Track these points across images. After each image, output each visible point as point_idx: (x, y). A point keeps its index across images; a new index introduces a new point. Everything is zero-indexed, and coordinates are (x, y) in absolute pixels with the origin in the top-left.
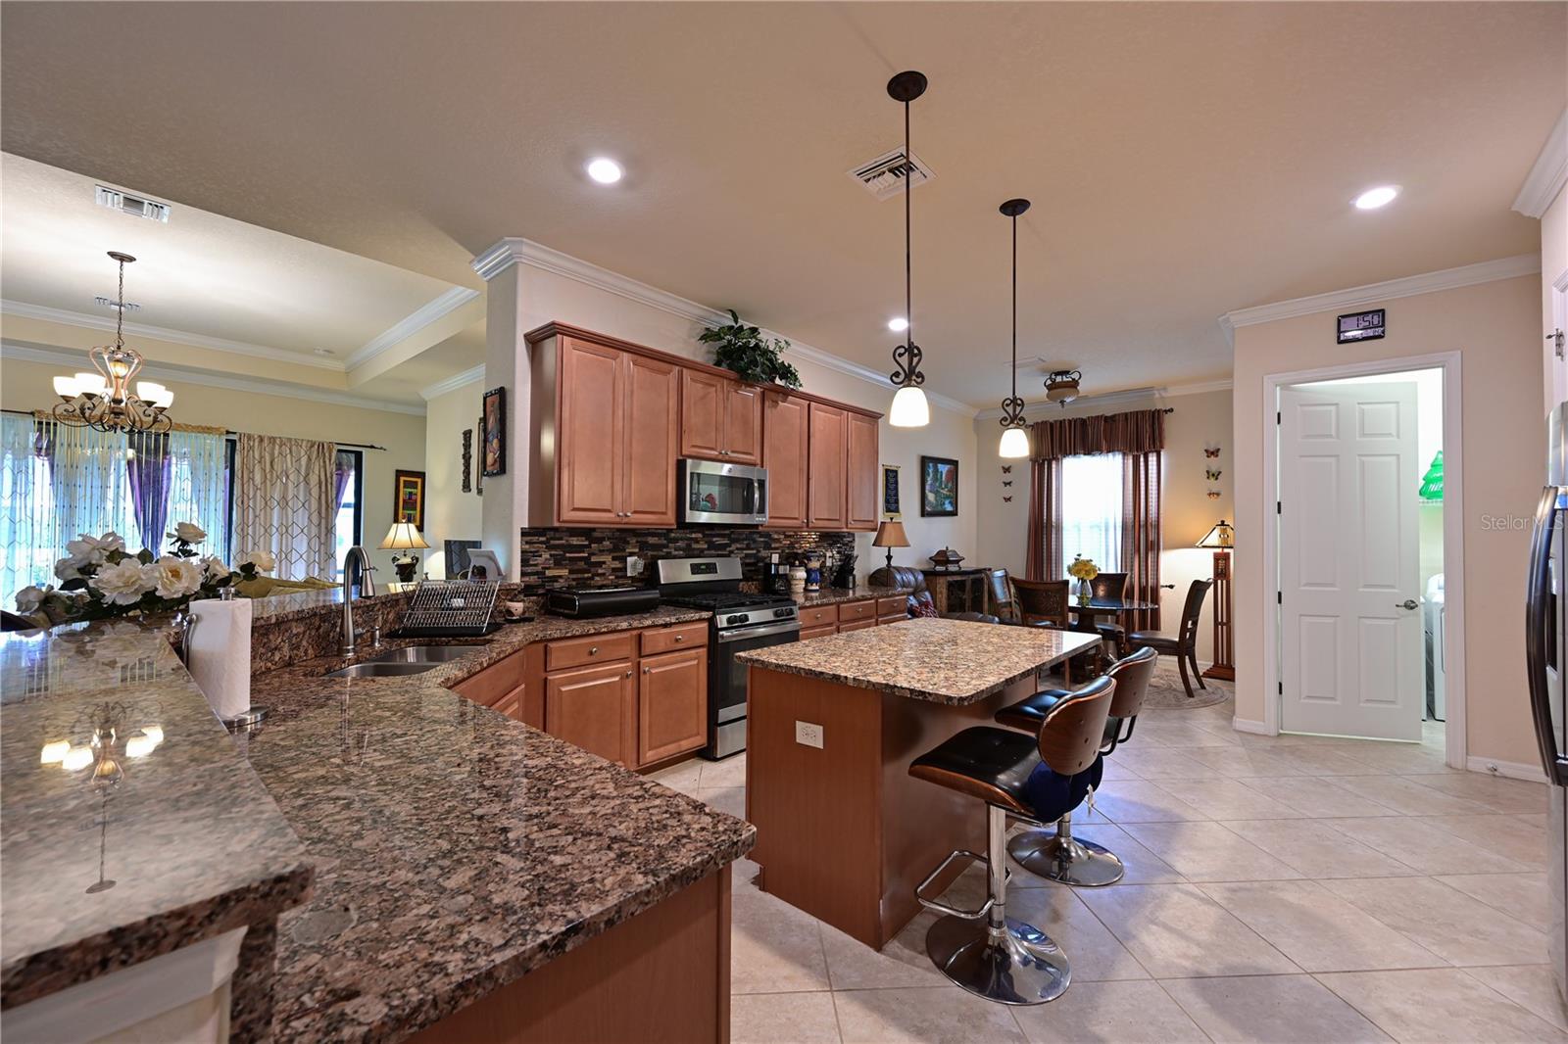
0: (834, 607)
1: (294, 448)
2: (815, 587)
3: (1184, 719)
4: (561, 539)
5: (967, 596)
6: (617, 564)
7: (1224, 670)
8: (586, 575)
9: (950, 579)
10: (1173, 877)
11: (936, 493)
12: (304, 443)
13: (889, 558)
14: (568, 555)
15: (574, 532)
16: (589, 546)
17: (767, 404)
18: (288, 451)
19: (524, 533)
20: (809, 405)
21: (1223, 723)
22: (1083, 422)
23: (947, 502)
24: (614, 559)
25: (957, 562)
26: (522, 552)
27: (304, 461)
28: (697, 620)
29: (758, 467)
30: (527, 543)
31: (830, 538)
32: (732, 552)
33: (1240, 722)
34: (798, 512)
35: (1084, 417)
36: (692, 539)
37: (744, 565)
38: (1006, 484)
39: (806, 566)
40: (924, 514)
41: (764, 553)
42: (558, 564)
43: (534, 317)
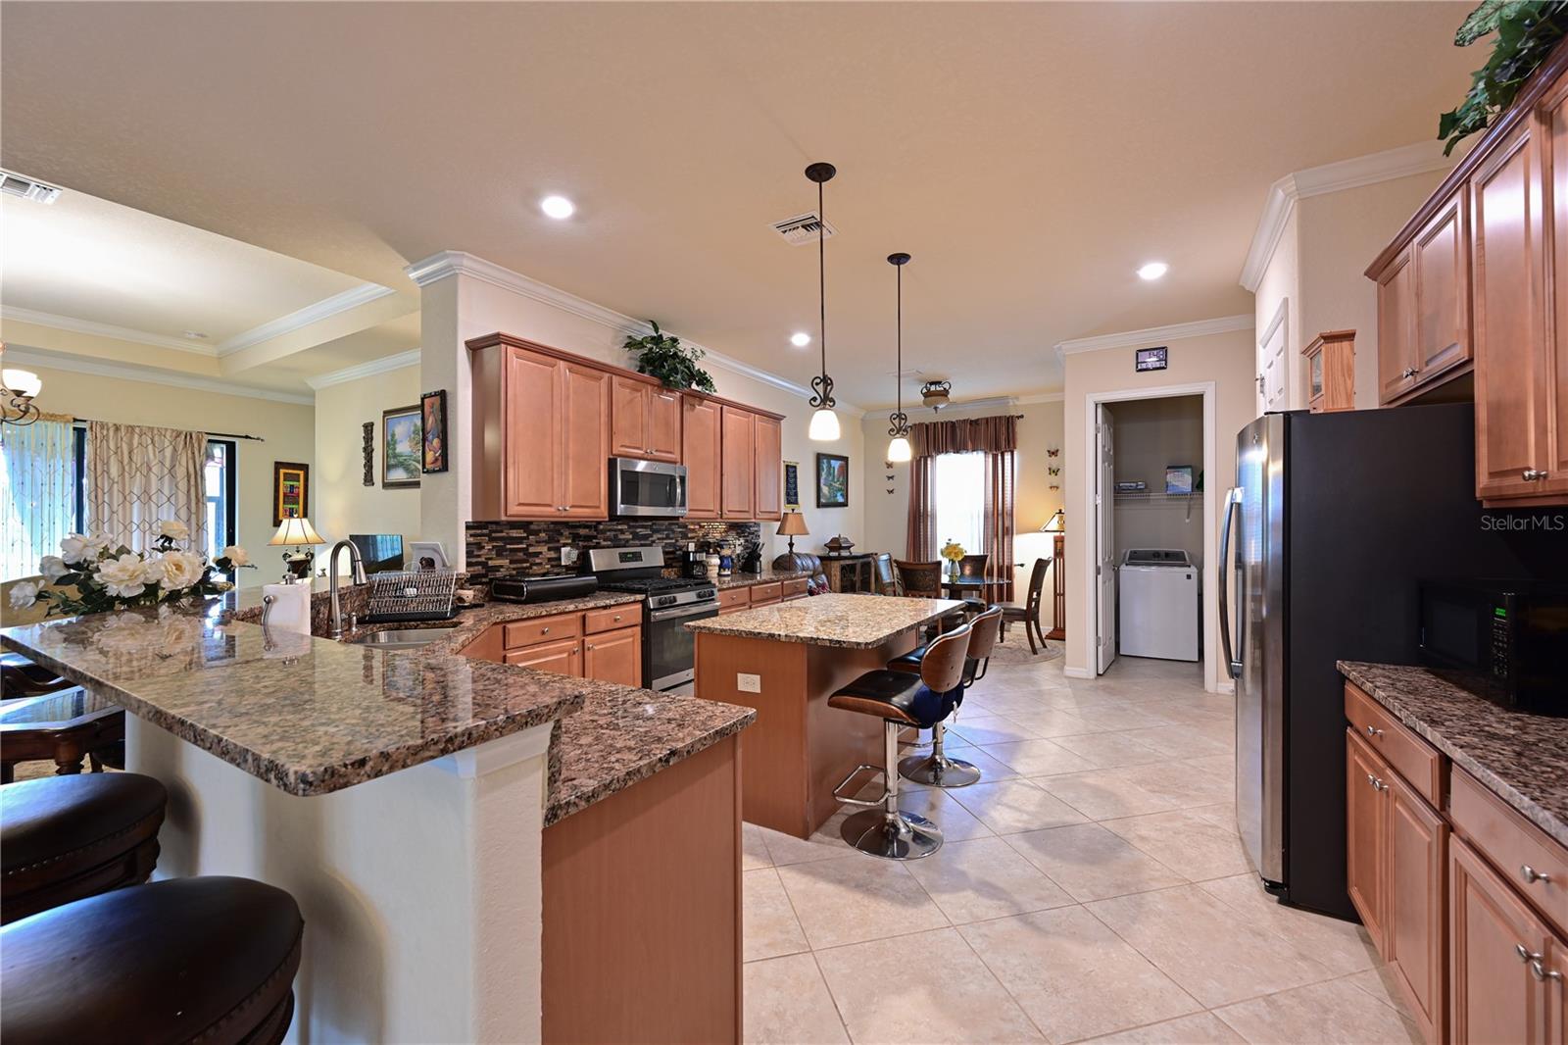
0: (747, 589)
1: (156, 438)
2: (727, 572)
3: (1029, 670)
4: (502, 532)
5: (857, 578)
6: (552, 555)
7: (1059, 634)
8: (525, 565)
9: (843, 562)
10: (1013, 776)
11: (830, 486)
12: (168, 434)
13: (791, 545)
14: (508, 546)
15: (513, 525)
16: (527, 538)
17: (685, 407)
18: (149, 441)
19: (468, 527)
20: (722, 408)
21: (1058, 672)
22: (953, 424)
23: (839, 494)
24: (549, 549)
25: (849, 548)
26: (467, 544)
27: (168, 452)
28: (632, 602)
29: (678, 465)
30: (471, 536)
31: (738, 528)
32: (653, 542)
33: (1069, 670)
34: (713, 505)
35: (954, 420)
36: (615, 530)
37: (665, 553)
38: (889, 478)
39: (719, 553)
40: (819, 505)
41: (682, 542)
42: (499, 555)
43: (473, 325)
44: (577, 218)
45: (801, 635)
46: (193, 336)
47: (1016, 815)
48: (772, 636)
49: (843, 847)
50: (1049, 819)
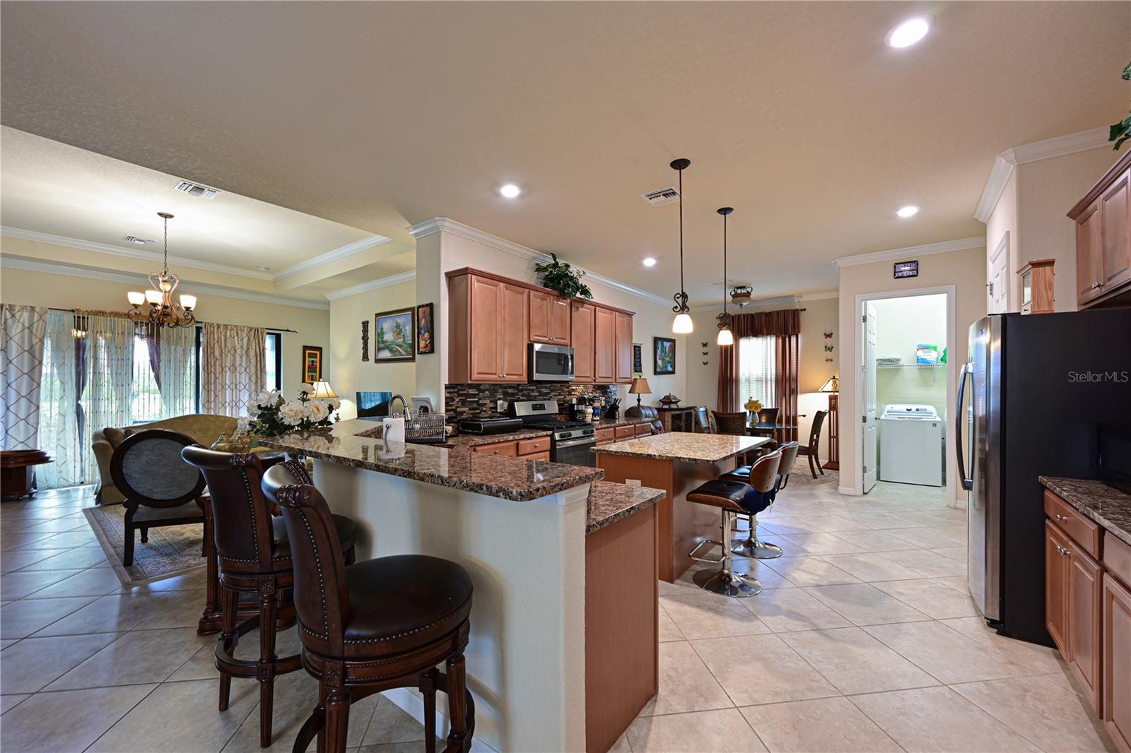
0: (612, 429)
1: (239, 332)
2: (597, 418)
3: (812, 489)
4: (464, 390)
5: (683, 424)
6: (492, 405)
7: (834, 465)
8: (477, 411)
9: (673, 413)
10: (806, 554)
11: (663, 360)
12: (246, 328)
13: (639, 400)
14: (468, 400)
15: (470, 386)
16: (478, 394)
17: (573, 309)
18: (235, 334)
19: (447, 387)
20: (595, 309)
21: (833, 491)
22: (752, 316)
23: (669, 365)
24: (491, 402)
25: (676, 403)
26: (446, 398)
27: (245, 340)
28: (543, 436)
29: (569, 347)
30: (448, 393)
31: (603, 389)
32: (551, 397)
33: (842, 489)
34: (589, 373)
35: (753, 313)
36: (529, 390)
37: (559, 405)
38: (704, 354)
39: (592, 405)
40: (656, 373)
41: (568, 398)
42: (463, 405)
43: (451, 262)
44: (521, 197)
45: (669, 455)
46: (263, 269)
47: (811, 576)
48: (650, 455)
49: (697, 588)
50: (833, 580)
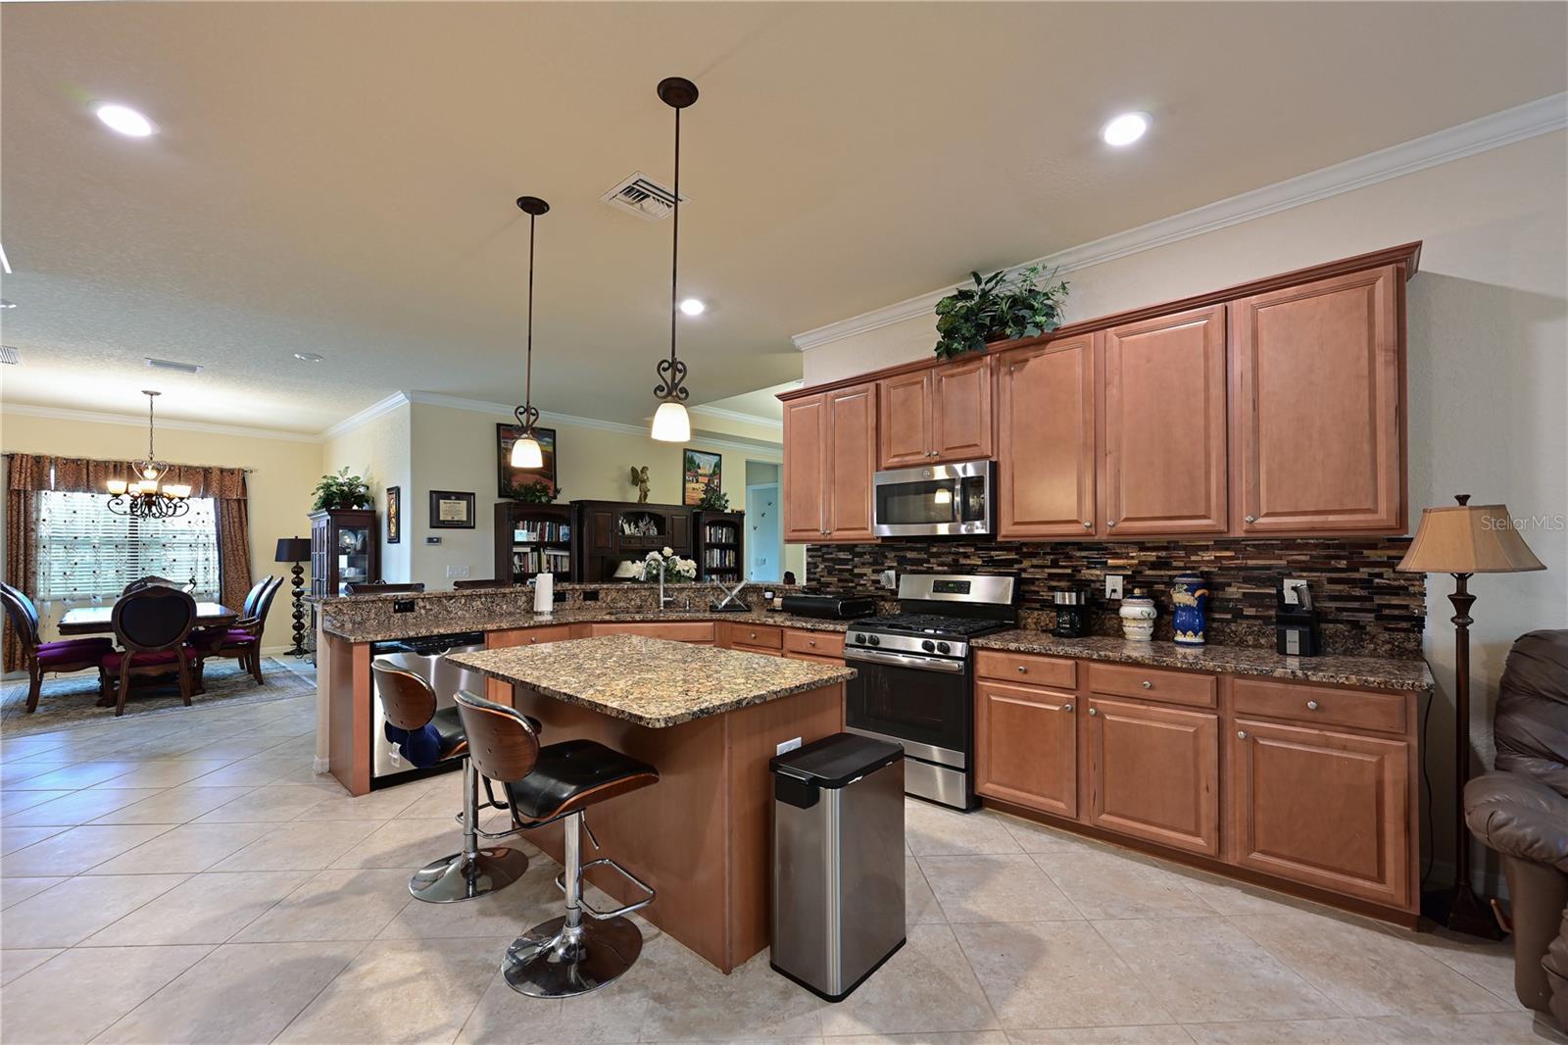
2: (1193, 638)
4: (831, 554)
6: (875, 576)
13: (1461, 600)
14: (837, 566)
15: (841, 548)
19: (809, 550)
26: (808, 563)
28: (831, 631)
30: (810, 556)
42: (830, 573)
